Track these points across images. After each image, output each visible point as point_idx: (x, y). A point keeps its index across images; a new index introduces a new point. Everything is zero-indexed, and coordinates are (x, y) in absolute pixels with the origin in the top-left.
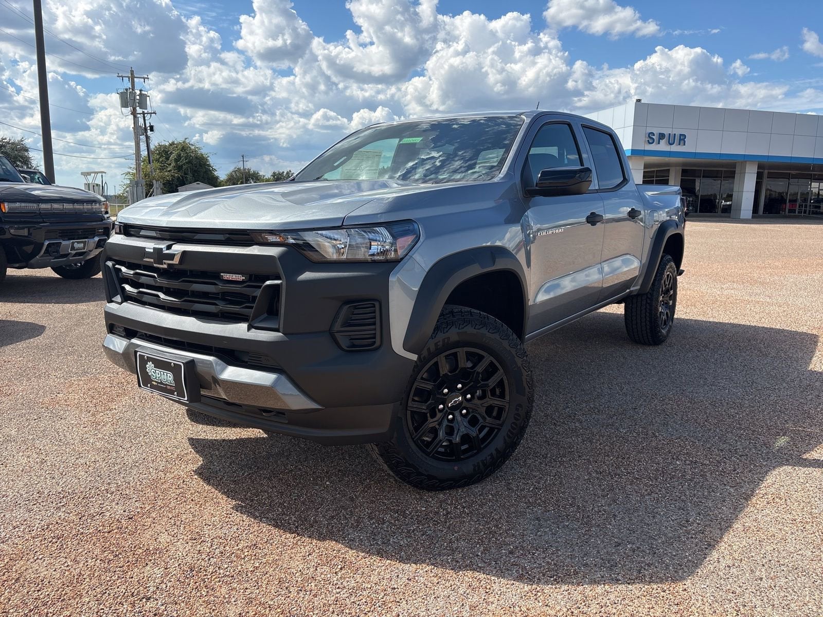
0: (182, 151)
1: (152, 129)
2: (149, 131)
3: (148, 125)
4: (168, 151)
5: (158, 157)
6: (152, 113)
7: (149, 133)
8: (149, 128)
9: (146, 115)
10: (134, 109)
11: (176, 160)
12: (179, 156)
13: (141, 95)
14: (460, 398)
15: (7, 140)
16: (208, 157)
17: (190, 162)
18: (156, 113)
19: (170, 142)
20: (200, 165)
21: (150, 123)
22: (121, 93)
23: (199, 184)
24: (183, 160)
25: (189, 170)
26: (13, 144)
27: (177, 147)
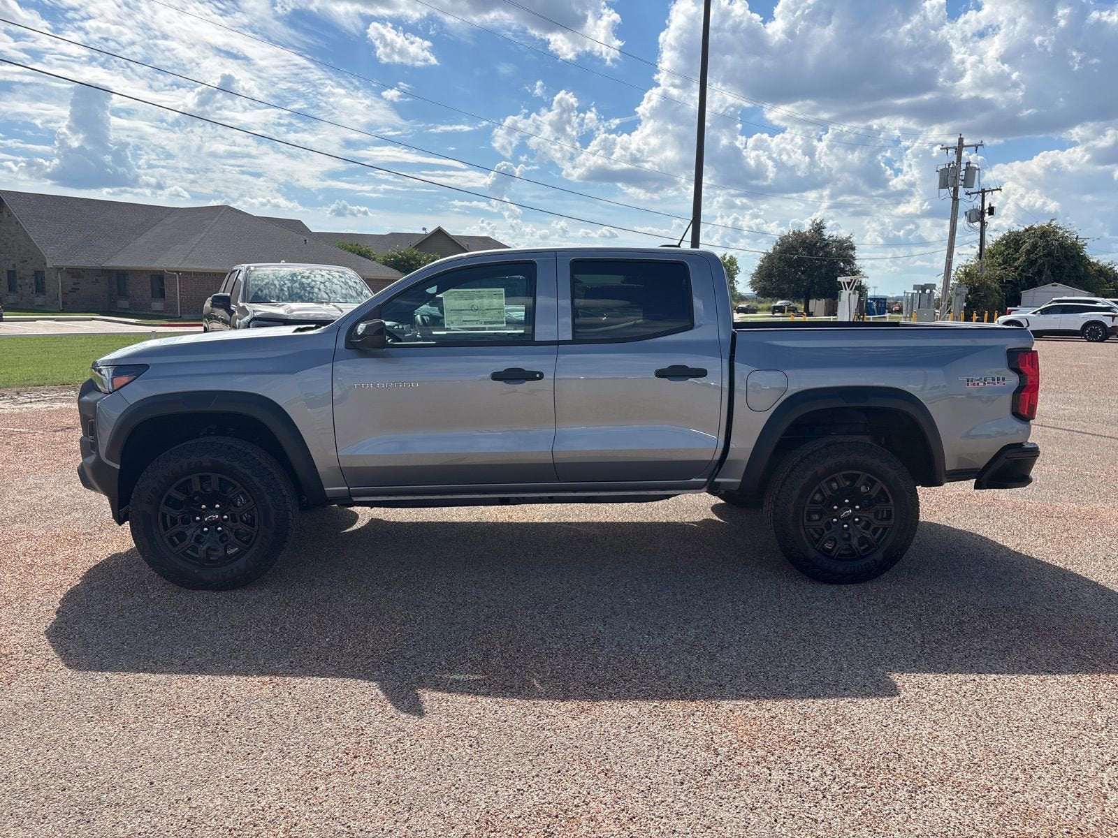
0: (1040, 238)
1: (991, 211)
2: (987, 215)
3: (987, 206)
4: (1020, 240)
5: (1003, 248)
6: (994, 190)
7: (987, 217)
8: (987, 211)
9: (986, 194)
10: (956, 190)
11: (1029, 252)
12: (1034, 246)
13: (967, 169)
14: (217, 516)
15: (835, 238)
16: (1086, 244)
17: (1050, 254)
18: (1001, 190)
19: (1027, 227)
20: (1066, 257)
21: (990, 205)
22: (942, 170)
23: (1056, 286)
24: (1039, 251)
25: (1046, 266)
26: (839, 241)
27: (1034, 233)
